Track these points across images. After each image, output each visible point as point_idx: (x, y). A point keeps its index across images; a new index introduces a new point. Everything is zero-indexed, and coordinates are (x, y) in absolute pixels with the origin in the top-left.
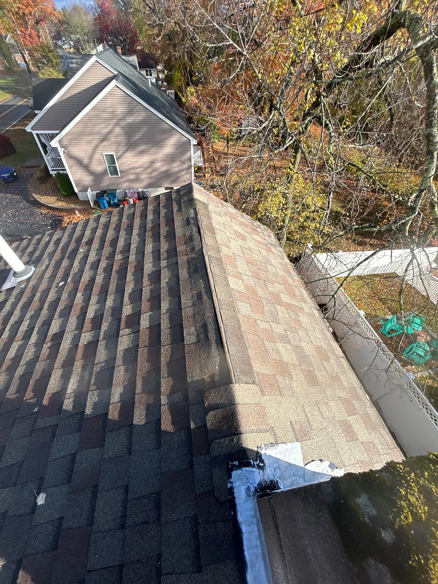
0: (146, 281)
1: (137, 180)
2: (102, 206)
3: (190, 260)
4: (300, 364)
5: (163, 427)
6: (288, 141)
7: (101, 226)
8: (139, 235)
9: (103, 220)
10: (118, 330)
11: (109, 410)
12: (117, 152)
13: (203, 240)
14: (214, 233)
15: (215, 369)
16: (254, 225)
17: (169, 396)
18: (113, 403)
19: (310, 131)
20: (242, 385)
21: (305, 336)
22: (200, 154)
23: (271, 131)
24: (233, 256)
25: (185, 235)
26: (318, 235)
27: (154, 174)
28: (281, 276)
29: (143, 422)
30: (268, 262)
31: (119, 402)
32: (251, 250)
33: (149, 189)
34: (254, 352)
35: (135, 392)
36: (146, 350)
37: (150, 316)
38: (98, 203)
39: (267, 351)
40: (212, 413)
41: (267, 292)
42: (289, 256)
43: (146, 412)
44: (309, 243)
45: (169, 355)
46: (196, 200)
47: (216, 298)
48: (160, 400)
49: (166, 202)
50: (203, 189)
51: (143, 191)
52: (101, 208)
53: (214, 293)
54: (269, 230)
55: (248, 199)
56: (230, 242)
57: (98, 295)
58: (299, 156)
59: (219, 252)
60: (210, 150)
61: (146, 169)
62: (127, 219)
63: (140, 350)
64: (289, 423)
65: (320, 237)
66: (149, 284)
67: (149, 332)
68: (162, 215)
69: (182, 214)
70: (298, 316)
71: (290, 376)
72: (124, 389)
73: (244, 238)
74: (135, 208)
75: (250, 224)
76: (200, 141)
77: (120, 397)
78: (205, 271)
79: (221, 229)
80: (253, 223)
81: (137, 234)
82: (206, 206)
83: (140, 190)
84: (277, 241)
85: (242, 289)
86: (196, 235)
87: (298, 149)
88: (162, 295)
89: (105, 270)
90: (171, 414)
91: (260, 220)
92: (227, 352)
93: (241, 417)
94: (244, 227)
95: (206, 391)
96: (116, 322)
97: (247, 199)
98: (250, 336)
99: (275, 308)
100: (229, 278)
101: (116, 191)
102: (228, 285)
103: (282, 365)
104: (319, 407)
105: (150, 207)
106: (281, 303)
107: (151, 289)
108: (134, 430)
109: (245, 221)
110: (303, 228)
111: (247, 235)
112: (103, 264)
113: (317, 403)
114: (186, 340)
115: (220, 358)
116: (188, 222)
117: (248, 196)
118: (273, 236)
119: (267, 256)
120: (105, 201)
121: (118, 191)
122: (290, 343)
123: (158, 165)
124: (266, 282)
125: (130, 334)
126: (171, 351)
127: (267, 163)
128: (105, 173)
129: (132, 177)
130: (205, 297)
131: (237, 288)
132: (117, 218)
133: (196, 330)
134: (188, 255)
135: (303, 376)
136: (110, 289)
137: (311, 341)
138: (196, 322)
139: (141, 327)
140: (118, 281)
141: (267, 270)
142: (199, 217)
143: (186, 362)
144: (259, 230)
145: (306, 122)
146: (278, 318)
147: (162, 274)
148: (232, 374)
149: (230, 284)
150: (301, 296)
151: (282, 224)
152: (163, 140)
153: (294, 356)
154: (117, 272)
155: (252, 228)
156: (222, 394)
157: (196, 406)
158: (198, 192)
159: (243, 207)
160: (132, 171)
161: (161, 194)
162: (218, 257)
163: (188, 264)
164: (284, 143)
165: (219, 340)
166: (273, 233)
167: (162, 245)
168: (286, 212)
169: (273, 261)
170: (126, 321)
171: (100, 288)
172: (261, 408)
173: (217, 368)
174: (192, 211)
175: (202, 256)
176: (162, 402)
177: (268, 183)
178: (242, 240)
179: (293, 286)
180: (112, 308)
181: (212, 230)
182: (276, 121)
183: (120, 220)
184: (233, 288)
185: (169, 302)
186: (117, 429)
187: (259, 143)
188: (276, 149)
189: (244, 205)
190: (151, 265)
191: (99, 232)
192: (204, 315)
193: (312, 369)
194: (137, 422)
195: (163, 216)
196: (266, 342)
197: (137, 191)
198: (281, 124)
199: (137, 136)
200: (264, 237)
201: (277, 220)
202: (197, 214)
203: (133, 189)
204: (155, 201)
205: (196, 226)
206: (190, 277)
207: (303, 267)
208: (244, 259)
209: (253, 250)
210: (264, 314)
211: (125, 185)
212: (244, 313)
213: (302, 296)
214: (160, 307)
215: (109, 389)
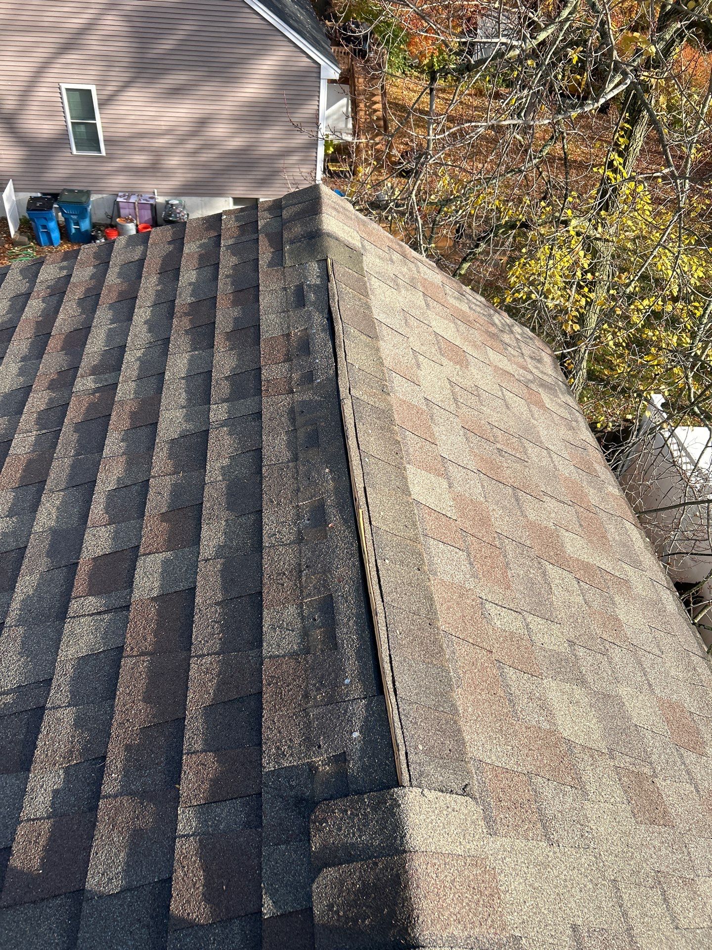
0: (161, 459)
1: (154, 169)
2: (43, 239)
3: (297, 409)
4: (611, 750)
5: (175, 907)
6: (612, 85)
7: (40, 289)
8: (152, 326)
9: (49, 273)
10: (66, 598)
11: (13, 840)
12: (101, 83)
13: (341, 354)
14: (374, 336)
15: (350, 739)
16: (494, 324)
17: (204, 809)
18: (29, 820)
19: (677, 61)
20: (431, 795)
21: (630, 668)
22: (344, 110)
23: (561, 55)
24: (425, 408)
25: (288, 335)
26: (686, 368)
27: (204, 157)
28: (566, 479)
29: (115, 886)
30: (528, 435)
31: (48, 818)
32: (478, 396)
33: (188, 200)
34: (471, 698)
35: (99, 791)
36: (144, 664)
37: (166, 562)
38: (31, 228)
39: (510, 701)
40: (330, 873)
41: (522, 521)
42: (593, 427)
43: (129, 855)
44: (658, 391)
45: (211, 687)
46: (329, 235)
47: (367, 525)
48: (175, 821)
49: (239, 236)
50: (350, 206)
51: (167, 202)
52: (39, 244)
53: (362, 512)
54: (538, 342)
55: (480, 250)
56: (418, 366)
57: (14, 489)
58: (640, 132)
59: (384, 391)
60: (378, 98)
61: (182, 140)
62: (120, 275)
63: (127, 663)
64: (569, 932)
65: (691, 375)
66: (170, 468)
67: (159, 613)
68: (223, 271)
69: (283, 274)
70: (614, 603)
71: (579, 785)
72: (67, 781)
73: (460, 358)
74: (146, 247)
75: (482, 320)
76: (349, 70)
77: (53, 804)
78: (338, 443)
79: (396, 327)
80: (490, 316)
81: (145, 323)
82: (355, 255)
83: (161, 200)
84: (562, 377)
85: (447, 506)
86: (320, 337)
87: (640, 111)
88: (207, 505)
89: (42, 419)
90: (206, 868)
91: (512, 311)
92: (391, 690)
93: (421, 892)
94: (463, 327)
95: (317, 804)
96: (60, 576)
97: (477, 246)
98: (462, 650)
99: (544, 573)
100: (411, 470)
101: (89, 197)
102: (406, 491)
103: (556, 746)
104: (664, 893)
105: (191, 248)
106: (562, 561)
107: (175, 485)
108: (86, 909)
109: (468, 310)
110: (639, 344)
111: (469, 349)
112: (38, 401)
113: (659, 880)
114: (269, 645)
115: (367, 707)
116: (299, 298)
117: (479, 240)
118: (547, 359)
119: (526, 414)
120: (52, 225)
121: (94, 197)
122: (582, 681)
123: (219, 130)
124: (520, 494)
125: (99, 613)
126: (220, 673)
127: (545, 146)
128: (61, 141)
129: (140, 159)
130: (335, 520)
131: (431, 502)
132: (89, 271)
133: (301, 614)
134: (292, 392)
135: (619, 792)
136: (52, 475)
137: (650, 685)
138: (302, 592)
139: (136, 595)
140: (78, 454)
141: (524, 457)
142: (333, 285)
143: (262, 709)
144: (506, 338)
145: (668, 37)
146: (552, 603)
147: (211, 442)
148: (403, 758)
149: (411, 486)
150: (624, 545)
151: (577, 327)
152: (244, 60)
153: (593, 724)
154: (78, 427)
155: (487, 332)
156: (365, 815)
157: (283, 847)
158: (334, 213)
159: (463, 272)
160: (144, 142)
161: (225, 212)
162: (382, 405)
163: (293, 420)
164: (600, 90)
165: (369, 650)
166: (550, 352)
167: (217, 357)
168: (592, 296)
169: (543, 433)
170: (92, 575)
171: (24, 471)
172: (485, 872)
173: (356, 735)
174: (314, 268)
175: (335, 400)
176: (180, 826)
177: (543, 204)
178: (457, 363)
179: (602, 514)
180: (54, 532)
181: (370, 330)
182: (578, 29)
183: (100, 277)
184: (420, 499)
185: (227, 525)
186: (34, 902)
187: (523, 87)
188: (573, 107)
189: (466, 266)
190: (179, 414)
191: (35, 307)
192: (327, 570)
193: (647, 770)
194: (98, 884)
195: (227, 276)
196: (510, 673)
197: (152, 202)
198: (594, 38)
199: (167, 44)
200: (521, 360)
201: (561, 318)
202: (328, 276)
203: (140, 195)
204: (207, 229)
205: (321, 312)
206: (295, 458)
207: (634, 461)
208: (457, 420)
209: (484, 395)
210: (508, 587)
211: (118, 182)
212: (447, 578)
213: (626, 545)
214: (196, 540)
215: (22, 774)
